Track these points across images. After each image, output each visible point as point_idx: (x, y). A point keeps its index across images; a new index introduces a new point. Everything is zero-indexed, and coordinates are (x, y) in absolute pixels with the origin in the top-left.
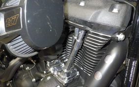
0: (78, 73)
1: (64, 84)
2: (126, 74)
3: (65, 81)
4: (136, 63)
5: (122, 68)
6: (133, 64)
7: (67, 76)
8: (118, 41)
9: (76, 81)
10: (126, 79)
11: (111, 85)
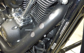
0: (32, 21)
1: (20, 26)
2: (60, 29)
3: (21, 25)
4: (68, 24)
5: (59, 24)
6: (66, 24)
7: (23, 22)
8: (62, 4)
9: (30, 26)
10: (58, 32)
11: (50, 33)
